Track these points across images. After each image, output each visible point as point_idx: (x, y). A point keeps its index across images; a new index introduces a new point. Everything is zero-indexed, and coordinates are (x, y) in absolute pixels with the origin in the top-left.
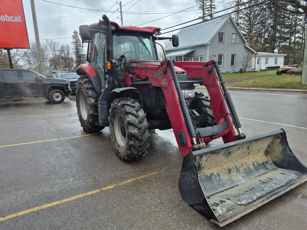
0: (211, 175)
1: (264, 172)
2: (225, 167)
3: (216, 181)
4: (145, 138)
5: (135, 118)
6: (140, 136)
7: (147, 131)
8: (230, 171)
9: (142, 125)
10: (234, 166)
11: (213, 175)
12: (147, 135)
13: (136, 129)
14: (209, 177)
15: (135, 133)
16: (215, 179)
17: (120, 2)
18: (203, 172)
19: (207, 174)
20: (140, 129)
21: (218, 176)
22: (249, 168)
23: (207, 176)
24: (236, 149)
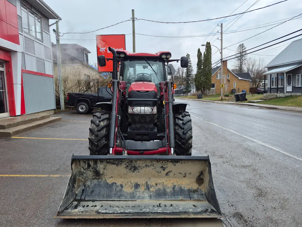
0: (113, 184)
1: (181, 199)
2: (132, 181)
3: (116, 190)
4: (102, 144)
5: (95, 127)
6: (96, 142)
7: (104, 138)
8: (137, 186)
9: (99, 133)
10: (144, 182)
11: (114, 185)
12: (103, 143)
13: (94, 135)
14: (109, 185)
15: (92, 139)
16: (116, 189)
17: (222, 24)
18: (104, 179)
19: (108, 182)
20: (97, 136)
21: (120, 187)
22: (165, 190)
23: (108, 184)
24: (144, 165)
